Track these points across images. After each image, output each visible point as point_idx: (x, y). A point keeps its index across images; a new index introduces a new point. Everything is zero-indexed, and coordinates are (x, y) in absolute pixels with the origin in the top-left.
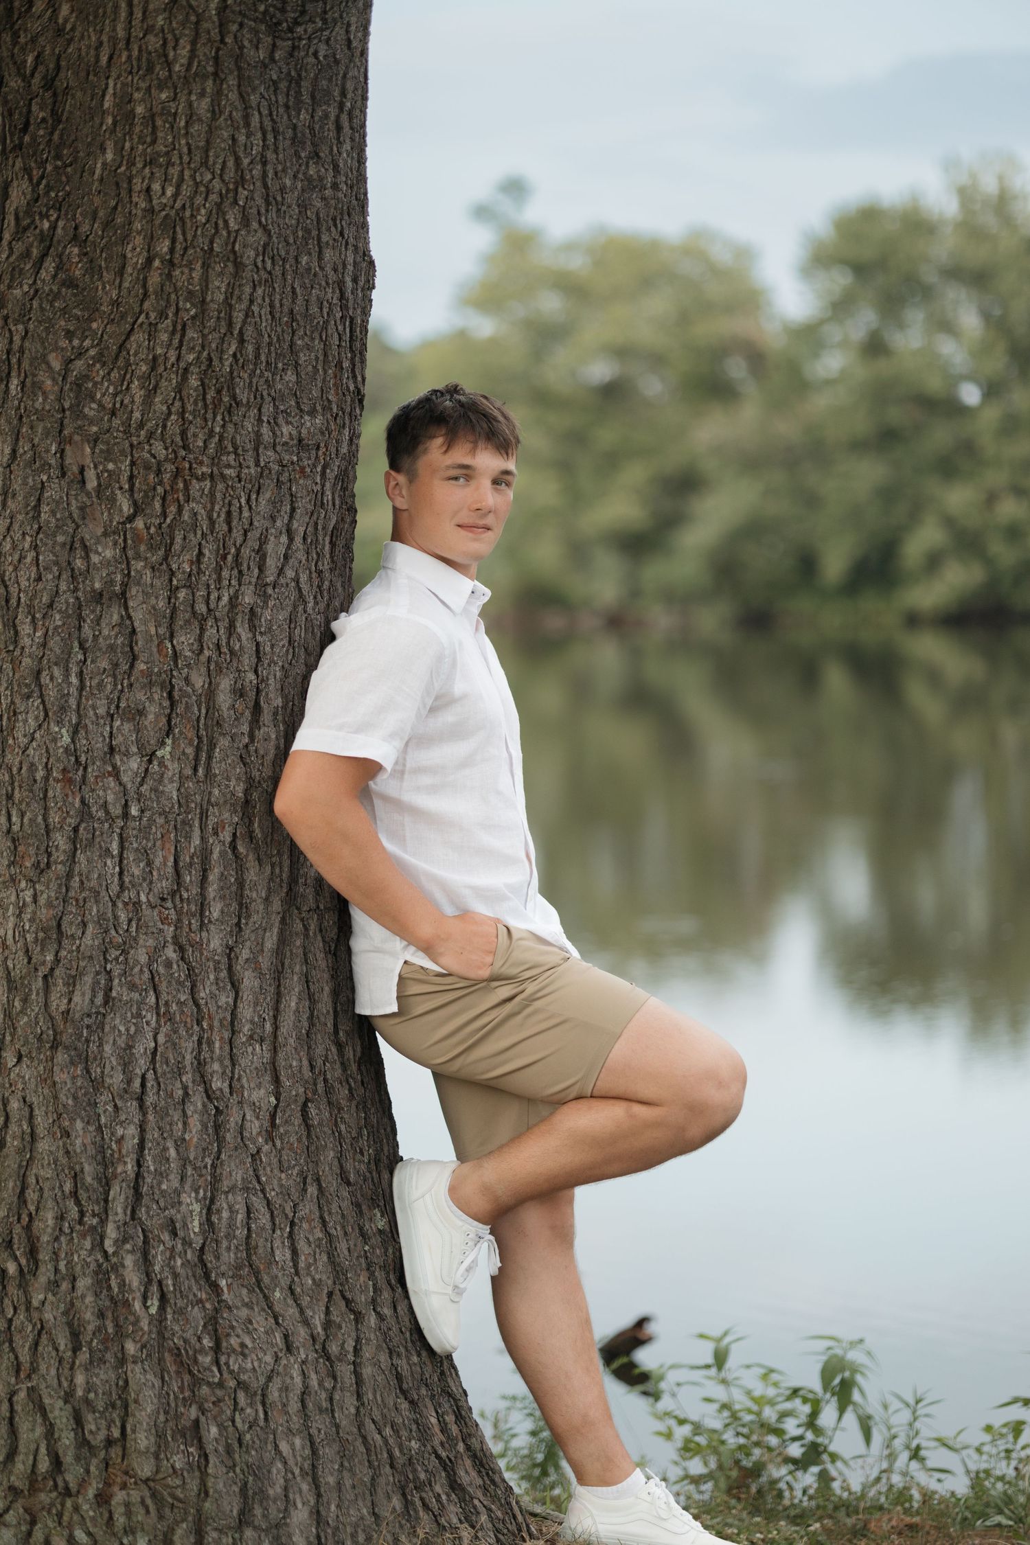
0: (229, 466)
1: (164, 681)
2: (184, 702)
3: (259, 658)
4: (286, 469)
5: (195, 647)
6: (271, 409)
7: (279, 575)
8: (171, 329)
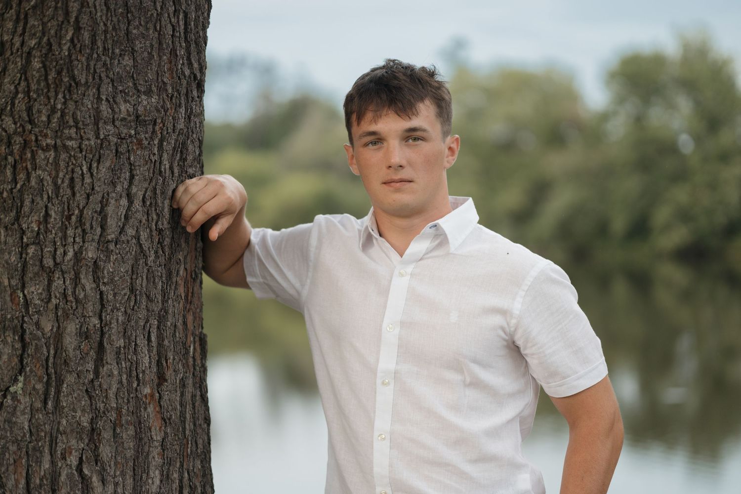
0: (70, 138)
1: (16, 326)
2: (34, 344)
3: (103, 306)
4: (124, 141)
5: (44, 296)
6: (110, 89)
7: (120, 233)
8: (14, 17)
